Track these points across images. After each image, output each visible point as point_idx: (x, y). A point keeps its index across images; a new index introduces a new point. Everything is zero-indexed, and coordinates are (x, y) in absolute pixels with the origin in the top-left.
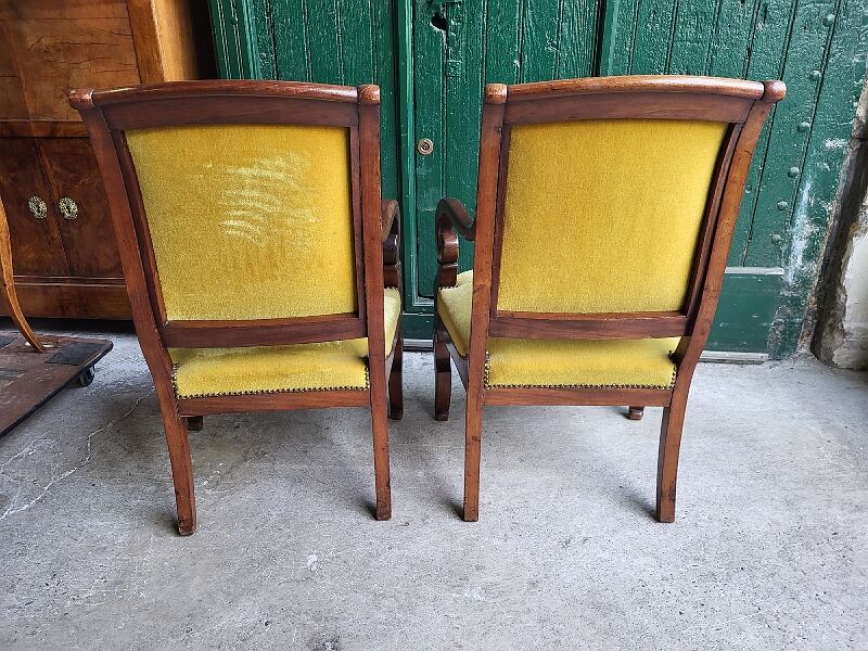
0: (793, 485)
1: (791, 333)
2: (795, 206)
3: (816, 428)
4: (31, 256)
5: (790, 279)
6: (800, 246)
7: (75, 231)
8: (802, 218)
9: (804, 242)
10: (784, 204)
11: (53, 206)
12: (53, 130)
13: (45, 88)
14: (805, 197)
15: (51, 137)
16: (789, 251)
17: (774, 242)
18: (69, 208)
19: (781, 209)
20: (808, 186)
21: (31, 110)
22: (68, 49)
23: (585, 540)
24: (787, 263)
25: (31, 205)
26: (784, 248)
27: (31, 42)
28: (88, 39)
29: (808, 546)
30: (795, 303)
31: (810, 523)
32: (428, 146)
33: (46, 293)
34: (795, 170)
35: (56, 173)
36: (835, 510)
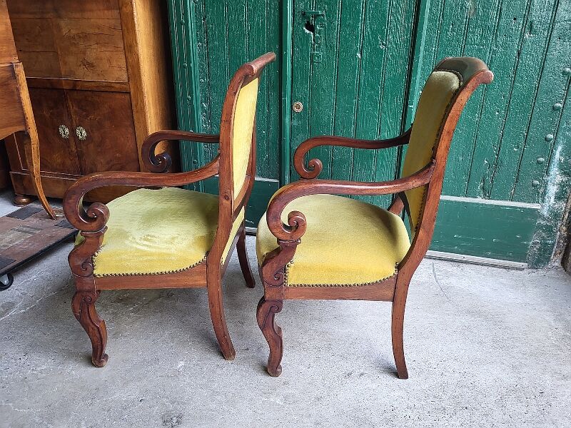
0: (520, 355)
1: (545, 250)
2: (550, 161)
3: (550, 318)
4: (59, 161)
5: (545, 213)
6: (553, 190)
7: (84, 147)
8: (554, 170)
9: (556, 187)
10: (542, 159)
11: (73, 131)
12: (75, 86)
13: (71, 60)
14: (557, 156)
15: (74, 89)
16: (545, 193)
17: (533, 185)
18: (82, 133)
19: (539, 163)
20: (560, 148)
21: (63, 73)
22: (85, 37)
23: (362, 374)
24: (543, 201)
25: (61, 130)
26: (541, 191)
27: (65, 31)
28: (97, 31)
29: (519, 399)
30: (549, 229)
31: (525, 383)
32: (299, 107)
33: (65, 184)
34: (550, 136)
35: (75, 111)
36: (547, 377)
